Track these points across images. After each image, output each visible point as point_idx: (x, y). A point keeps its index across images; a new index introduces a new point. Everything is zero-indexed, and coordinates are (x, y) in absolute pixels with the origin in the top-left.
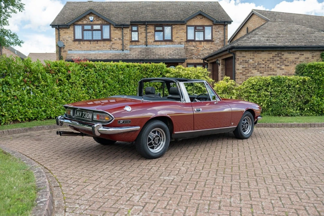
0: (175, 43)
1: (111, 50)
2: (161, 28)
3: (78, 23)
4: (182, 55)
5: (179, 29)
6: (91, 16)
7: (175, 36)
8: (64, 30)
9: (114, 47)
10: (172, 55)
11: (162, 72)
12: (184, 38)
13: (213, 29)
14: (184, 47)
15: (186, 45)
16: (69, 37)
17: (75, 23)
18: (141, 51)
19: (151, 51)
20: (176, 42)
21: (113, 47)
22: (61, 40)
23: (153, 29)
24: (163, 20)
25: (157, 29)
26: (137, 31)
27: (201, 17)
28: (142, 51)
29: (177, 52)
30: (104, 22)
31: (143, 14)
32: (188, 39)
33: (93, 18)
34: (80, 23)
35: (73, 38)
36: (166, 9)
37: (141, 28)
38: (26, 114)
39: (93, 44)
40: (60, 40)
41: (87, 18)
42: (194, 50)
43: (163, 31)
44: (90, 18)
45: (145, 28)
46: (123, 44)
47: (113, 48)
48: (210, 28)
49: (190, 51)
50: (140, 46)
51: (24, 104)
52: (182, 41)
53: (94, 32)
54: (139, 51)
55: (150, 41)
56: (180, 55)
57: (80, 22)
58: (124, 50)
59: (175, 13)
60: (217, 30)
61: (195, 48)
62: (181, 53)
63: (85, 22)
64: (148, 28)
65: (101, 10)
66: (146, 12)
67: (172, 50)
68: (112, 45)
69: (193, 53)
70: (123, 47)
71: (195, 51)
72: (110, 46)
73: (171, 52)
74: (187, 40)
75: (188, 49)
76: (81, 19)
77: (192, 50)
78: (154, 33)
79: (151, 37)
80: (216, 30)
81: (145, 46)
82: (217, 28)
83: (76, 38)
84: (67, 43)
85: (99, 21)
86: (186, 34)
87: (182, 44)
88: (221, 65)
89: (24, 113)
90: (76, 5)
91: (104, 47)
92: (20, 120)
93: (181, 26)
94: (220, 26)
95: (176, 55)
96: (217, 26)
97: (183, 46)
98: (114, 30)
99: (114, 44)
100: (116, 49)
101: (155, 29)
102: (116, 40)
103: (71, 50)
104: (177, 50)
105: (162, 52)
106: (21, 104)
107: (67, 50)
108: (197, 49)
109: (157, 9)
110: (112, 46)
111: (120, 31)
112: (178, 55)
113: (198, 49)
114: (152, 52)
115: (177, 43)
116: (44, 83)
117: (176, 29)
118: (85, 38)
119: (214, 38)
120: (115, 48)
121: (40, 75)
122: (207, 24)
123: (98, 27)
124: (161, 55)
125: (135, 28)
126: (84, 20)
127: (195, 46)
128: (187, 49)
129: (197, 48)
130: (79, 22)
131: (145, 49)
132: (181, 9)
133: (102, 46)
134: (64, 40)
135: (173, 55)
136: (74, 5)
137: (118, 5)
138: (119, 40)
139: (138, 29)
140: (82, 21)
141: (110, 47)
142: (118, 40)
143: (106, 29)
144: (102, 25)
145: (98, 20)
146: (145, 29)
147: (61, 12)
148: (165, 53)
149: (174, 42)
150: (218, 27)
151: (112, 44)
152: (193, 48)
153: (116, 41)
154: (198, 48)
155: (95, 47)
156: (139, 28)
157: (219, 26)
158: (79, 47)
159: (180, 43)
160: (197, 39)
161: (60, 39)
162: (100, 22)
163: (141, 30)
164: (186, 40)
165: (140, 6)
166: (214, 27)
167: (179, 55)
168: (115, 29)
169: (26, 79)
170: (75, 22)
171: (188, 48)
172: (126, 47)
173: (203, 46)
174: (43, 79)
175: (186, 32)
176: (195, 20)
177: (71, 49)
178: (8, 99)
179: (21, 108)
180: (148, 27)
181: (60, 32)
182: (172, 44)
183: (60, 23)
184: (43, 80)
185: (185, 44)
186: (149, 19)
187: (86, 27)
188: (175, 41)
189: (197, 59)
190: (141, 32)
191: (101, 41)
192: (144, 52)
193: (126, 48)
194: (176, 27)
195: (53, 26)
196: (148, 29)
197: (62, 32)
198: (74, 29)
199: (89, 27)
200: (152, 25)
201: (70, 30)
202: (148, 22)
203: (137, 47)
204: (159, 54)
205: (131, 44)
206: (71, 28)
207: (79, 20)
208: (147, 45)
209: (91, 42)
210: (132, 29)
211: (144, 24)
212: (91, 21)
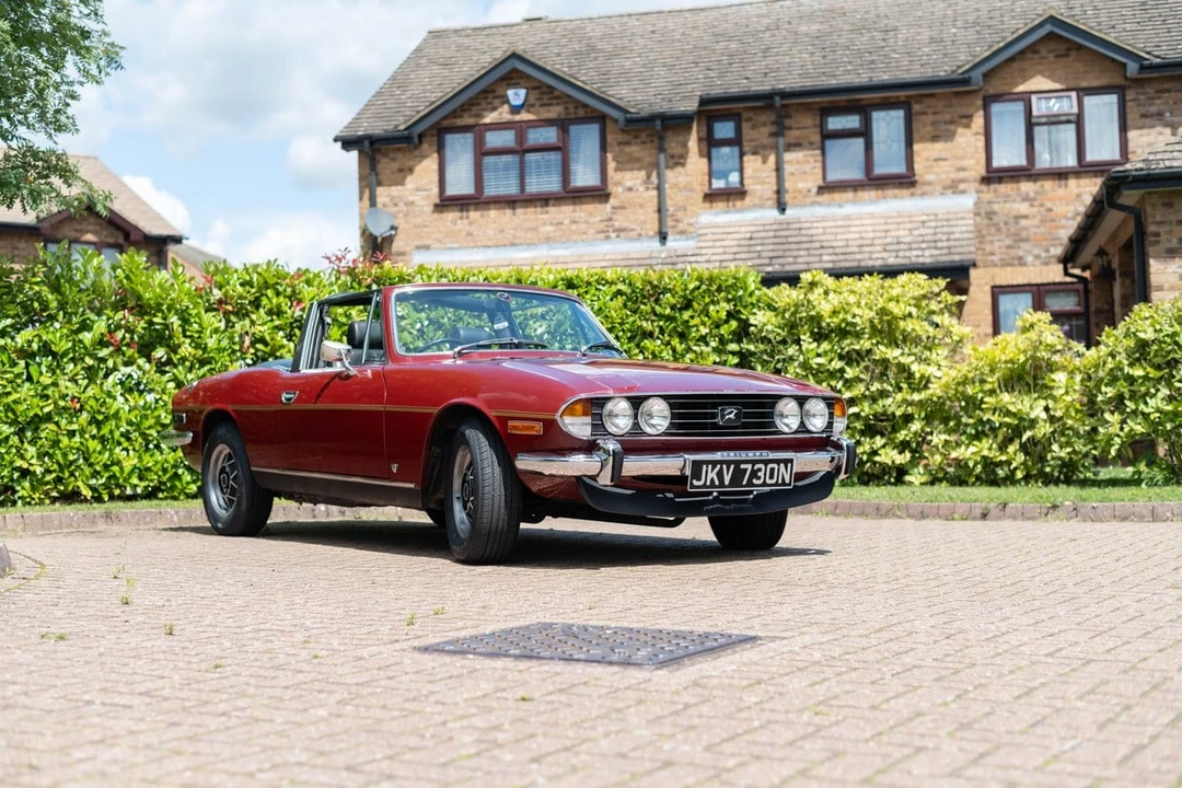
0: (925, 188)
1: (608, 238)
2: (852, 122)
3: (460, 122)
4: (957, 243)
5: (947, 117)
6: (516, 85)
7: (926, 154)
8: (394, 160)
9: (624, 225)
10: (903, 246)
11: (735, 305)
12: (972, 162)
13: (1129, 104)
14: (976, 204)
15: (986, 197)
16: (418, 190)
17: (446, 123)
18: (751, 239)
19: (804, 232)
20: (930, 184)
21: (617, 224)
22: (384, 205)
23: (815, 126)
24: (862, 78)
25: (835, 123)
26: (736, 141)
27: (1063, 47)
28: (755, 235)
29: (932, 231)
30: (576, 108)
31: (770, 61)
32: (996, 164)
33: (522, 92)
34: (467, 120)
35: (436, 190)
36: (892, 23)
37: (754, 127)
38: (115, 469)
39: (526, 216)
40: (379, 205)
41: (498, 97)
42: (1026, 217)
43: (865, 133)
44: (511, 93)
45: (773, 123)
46: (661, 210)
47: (619, 231)
48: (1113, 98)
49: (1006, 223)
50: (750, 216)
51: (105, 431)
52: (962, 175)
53: (531, 157)
54: (743, 236)
55: (801, 185)
56: (946, 244)
57: (466, 115)
58: (670, 238)
59: (932, 40)
60: (1153, 109)
61: (1032, 206)
62: (952, 237)
63: (489, 118)
64: (787, 122)
65: (576, 53)
66: (785, 48)
67: (908, 226)
68: (615, 217)
69: (1024, 234)
70: (662, 221)
71: (1036, 221)
72: (602, 221)
73: (901, 233)
74: (988, 171)
75: (995, 213)
76: (473, 105)
77: (1018, 217)
78: (819, 144)
79: (807, 167)
80: (1143, 110)
81: (774, 213)
82: (1152, 98)
83: (451, 191)
84: (406, 215)
85: (552, 108)
86: (982, 138)
87: (963, 192)
89: (106, 467)
90: (467, 41)
91: (574, 227)
92: (87, 493)
93: (954, 101)
94: (1167, 86)
95: (923, 246)
96: (1151, 91)
97: (967, 202)
98: (619, 144)
99: (624, 208)
100: (633, 234)
101: (822, 125)
102: (630, 189)
103: (427, 247)
104: (933, 224)
105: (857, 236)
106: (95, 432)
107: (407, 249)
108: (1042, 209)
109: (847, 27)
110: (611, 219)
111: (649, 145)
112: (936, 248)
113: (1050, 210)
114: (804, 239)
115: (939, 188)
116: (190, 349)
117: (929, 118)
118: (491, 190)
119: (1134, 152)
120: (624, 230)
121: (176, 317)
122: (1095, 83)
123: (549, 135)
124: (848, 250)
125: (724, 130)
126: (483, 106)
127: (1035, 199)
128: (990, 215)
129: (1042, 205)
130: (461, 116)
131: (775, 227)
132: (971, 18)
133: (566, 222)
134: (396, 205)
135: (911, 249)
136: (460, 40)
137: (660, 25)
138: (647, 189)
139: (738, 130)
140: (475, 110)
141: (602, 226)
142: (641, 189)
143: (586, 140)
144: (563, 125)
145: (545, 101)
146: (773, 129)
147: (393, 78)
148: (869, 242)
149: (924, 184)
150: (1157, 92)
151: (614, 208)
152: (1023, 208)
153: (631, 194)
154: (1048, 204)
155: (535, 229)
156: (744, 125)
157: (1158, 86)
158: (460, 231)
159: (953, 187)
160: (1044, 160)
161: (378, 200)
162: (554, 112)
163: (754, 135)
164: (983, 172)
165: (767, 21)
166: (1130, 95)
167: (940, 245)
168: (626, 137)
169: (120, 334)
170: (445, 118)
171: (996, 207)
172: (677, 221)
173: (1078, 196)
174: (188, 333)
175: (982, 131)
176: (1027, 64)
177: (427, 242)
178: (46, 410)
179: (94, 445)
180: (790, 117)
181: (380, 167)
182: (912, 195)
183: (378, 128)
184: (188, 341)
185: (978, 192)
186: (791, 81)
187: (494, 140)
188: (930, 177)
189: (1046, 264)
190: (755, 147)
191: (564, 198)
192: (766, 241)
193: (681, 226)
194: (930, 111)
195: (347, 143)
196: (790, 128)
197: (386, 166)
198: (441, 149)
199: (506, 139)
200: (808, 108)
201: (424, 157)
202: (784, 95)
203: (735, 217)
204: (840, 244)
205: (707, 205)
206: (425, 146)
207: (464, 108)
208: (782, 208)
209: (518, 204)
210: (710, 131)
211: (770, 107)
212: (515, 110)
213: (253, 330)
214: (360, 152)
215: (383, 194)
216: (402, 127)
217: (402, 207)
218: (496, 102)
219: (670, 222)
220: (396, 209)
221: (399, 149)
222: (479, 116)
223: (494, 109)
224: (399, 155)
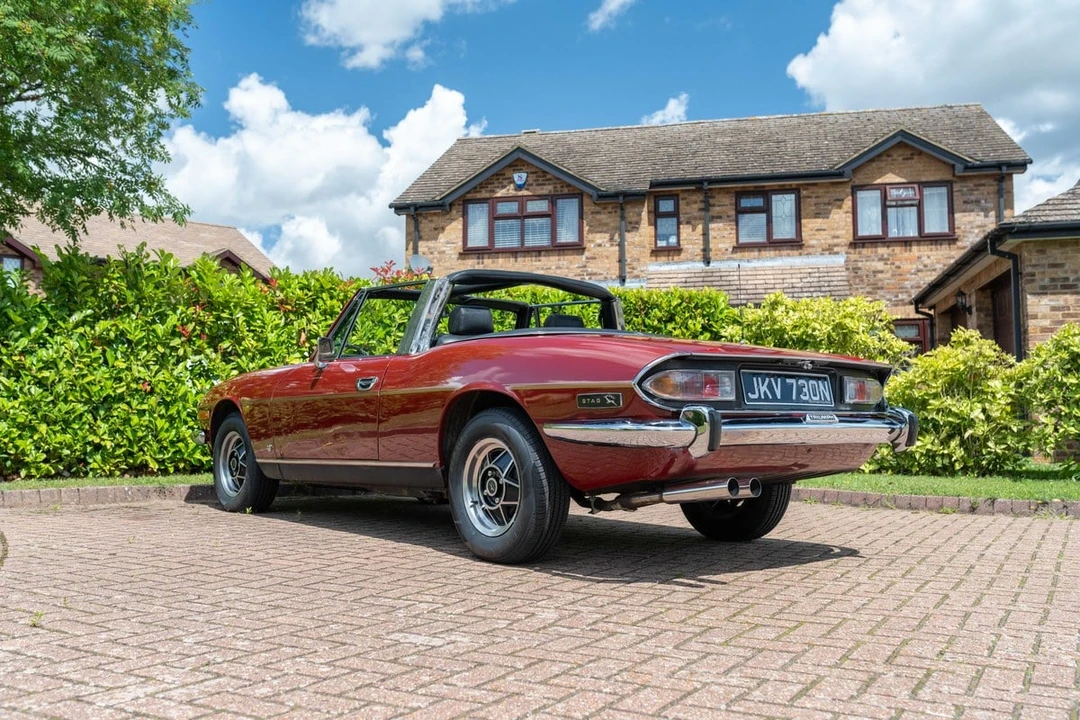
0: (810, 250)
2: (759, 202)
3: (478, 196)
4: (835, 289)
5: (826, 200)
6: (520, 170)
7: (810, 226)
8: (431, 221)
9: (595, 270)
10: (796, 290)
11: (709, 320)
12: (843, 232)
13: (955, 194)
14: (846, 262)
15: (853, 257)
16: (448, 243)
17: (469, 196)
18: (686, 282)
19: (723, 278)
20: (813, 247)
21: (589, 270)
22: (424, 253)
23: (731, 204)
24: (767, 171)
25: (746, 203)
26: (675, 214)
27: (908, 153)
28: (688, 280)
29: (816, 280)
30: (562, 187)
31: (698, 159)
32: (861, 233)
33: (524, 175)
34: (484, 194)
35: (461, 243)
36: (781, 137)
37: (688, 204)
38: (181, 445)
39: (524, 263)
40: (420, 253)
41: (506, 179)
42: (882, 272)
43: (766, 209)
44: (516, 176)
45: (701, 201)
46: (621, 260)
47: (591, 274)
48: (944, 190)
49: (867, 276)
50: (684, 267)
51: (173, 411)
52: (836, 241)
53: (529, 221)
54: (680, 280)
55: (720, 246)
56: (828, 289)
57: (483, 191)
58: (627, 280)
59: (812, 149)
60: (973, 198)
61: (886, 264)
62: (831, 284)
63: (500, 193)
64: (711, 201)
65: (560, 154)
66: (708, 151)
67: (799, 276)
68: (588, 265)
69: (880, 284)
70: (622, 269)
71: (889, 275)
72: (579, 267)
73: (794, 280)
74: (854, 239)
75: (860, 269)
76: (489, 184)
77: (876, 272)
78: (734, 217)
79: (725, 233)
80: (965, 198)
81: (701, 265)
82: (972, 190)
83: (470, 244)
84: (440, 260)
85: (545, 187)
86: (851, 215)
87: (837, 253)
88: (977, 310)
89: (172, 443)
90: (483, 145)
91: (558, 271)
92: (154, 466)
93: (831, 189)
94: (983, 182)
95: (812, 289)
96: (971, 184)
97: (840, 260)
98: (592, 213)
99: (595, 258)
100: (600, 277)
101: (737, 204)
102: (600, 245)
104: (817, 275)
105: (763, 282)
106: (163, 411)
108: (893, 267)
109: (750, 140)
110: (585, 266)
111: (613, 214)
112: (820, 291)
113: (899, 267)
114: (724, 283)
115: (820, 250)
116: (252, 342)
117: (814, 200)
118: (499, 245)
119: (959, 228)
120: (595, 274)
121: (241, 314)
122: (931, 179)
123: (542, 206)
124: (758, 291)
125: (666, 206)
126: (496, 185)
127: (888, 259)
128: (856, 270)
129: (893, 264)
130: (480, 192)
131: (703, 275)
132: (837, 135)
133: (553, 267)
134: (432, 253)
135: (802, 292)
136: (479, 145)
137: (618, 136)
138: (612, 245)
139: (677, 206)
140: (490, 187)
141: (579, 271)
142: (608, 245)
143: (569, 210)
144: (553, 199)
145: (540, 182)
146: (702, 206)
147: (433, 168)
148: (772, 286)
149: (809, 247)
150: (975, 186)
151: (587, 258)
152: (880, 266)
153: (600, 249)
154: (897, 263)
156: (681, 202)
157: (976, 182)
159: (830, 250)
160: (893, 233)
161: (420, 249)
162: (547, 189)
163: (688, 209)
164: (851, 239)
165: (692, 135)
166: (956, 187)
167: (823, 289)
168: (598, 209)
169: (190, 327)
170: (468, 192)
171: (860, 264)
172: (633, 268)
173: (919, 258)
174: (252, 328)
175: (850, 210)
176: (883, 164)
178: (119, 391)
179: (161, 423)
180: (714, 197)
181: (422, 226)
182: (800, 254)
183: (421, 199)
184: (251, 334)
185: (847, 253)
186: (716, 172)
187: (503, 209)
188: (813, 242)
189: (896, 305)
190: (689, 218)
191: (551, 250)
192: (696, 284)
193: (636, 272)
194: (814, 195)
195: (399, 208)
196: (714, 205)
197: (426, 226)
198: (465, 215)
199: (512, 208)
200: (727, 191)
201: (453, 220)
202: (711, 181)
203: (674, 267)
204: (751, 287)
205: (654, 258)
206: (454, 212)
207: (482, 186)
208: (707, 261)
209: (519, 254)
210: (656, 207)
211: (699, 190)
212: (519, 188)
213: (309, 327)
214: (407, 215)
215: (423, 246)
216: (438, 198)
217: (436, 254)
218: (505, 182)
219: (628, 270)
220: (432, 256)
221: (435, 214)
222: (493, 191)
223: (504, 187)
224: (435, 218)
